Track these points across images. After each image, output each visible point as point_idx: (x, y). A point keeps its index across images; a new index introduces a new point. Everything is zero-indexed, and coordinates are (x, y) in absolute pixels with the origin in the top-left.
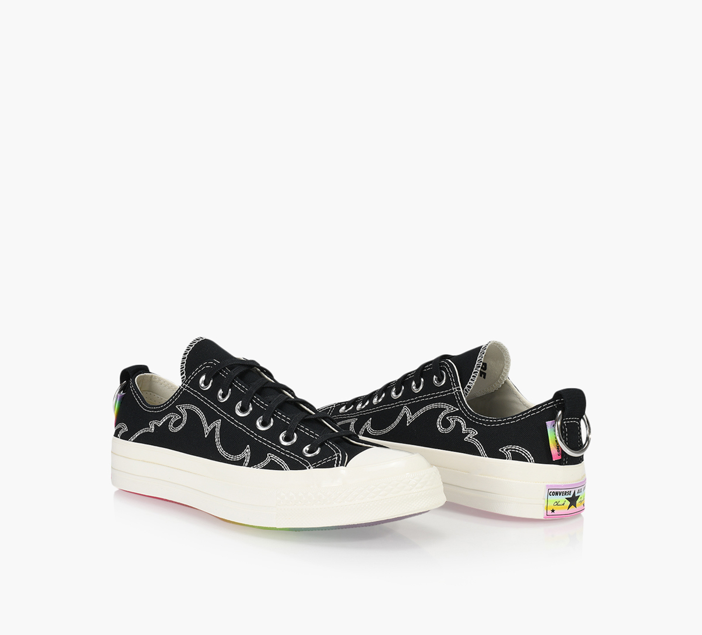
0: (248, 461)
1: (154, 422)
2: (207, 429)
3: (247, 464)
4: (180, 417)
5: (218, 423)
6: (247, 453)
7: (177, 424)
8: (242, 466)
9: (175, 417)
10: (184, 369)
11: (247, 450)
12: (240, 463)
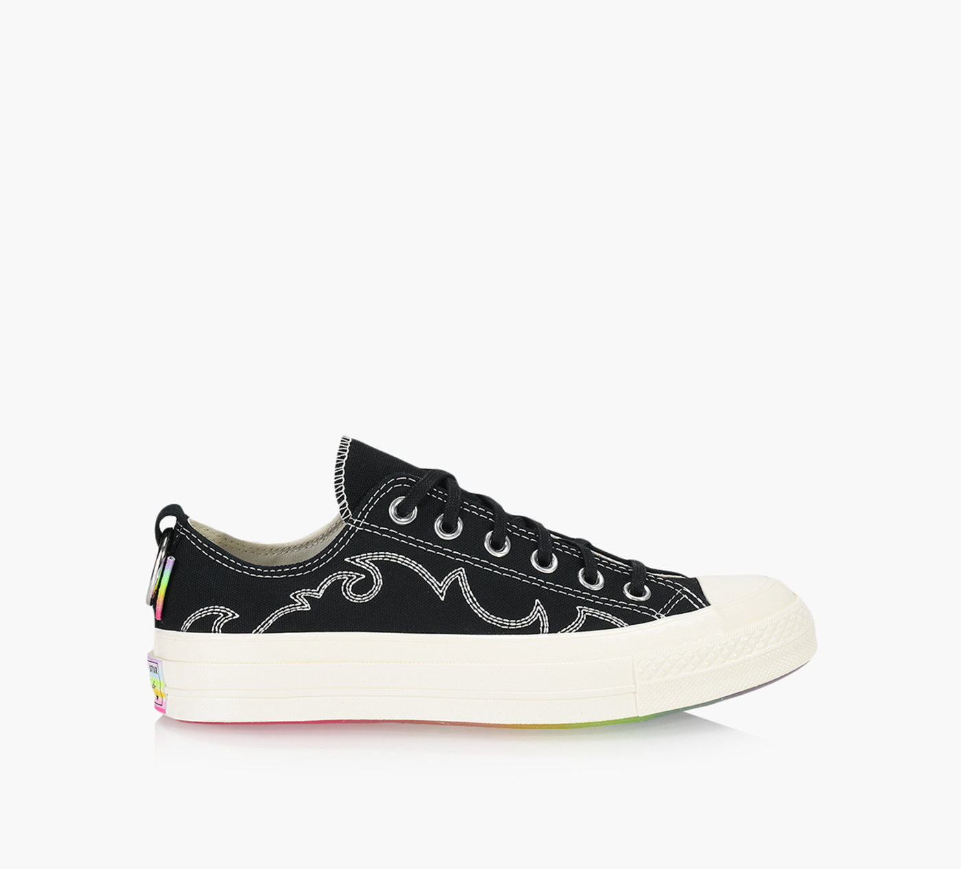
0: (547, 624)
1: (304, 593)
2: (440, 588)
3: (546, 630)
4: (363, 576)
5: (460, 574)
6: (539, 611)
7: (361, 588)
8: (539, 633)
9: (348, 579)
10: (343, 491)
11: (538, 607)
12: (534, 629)
